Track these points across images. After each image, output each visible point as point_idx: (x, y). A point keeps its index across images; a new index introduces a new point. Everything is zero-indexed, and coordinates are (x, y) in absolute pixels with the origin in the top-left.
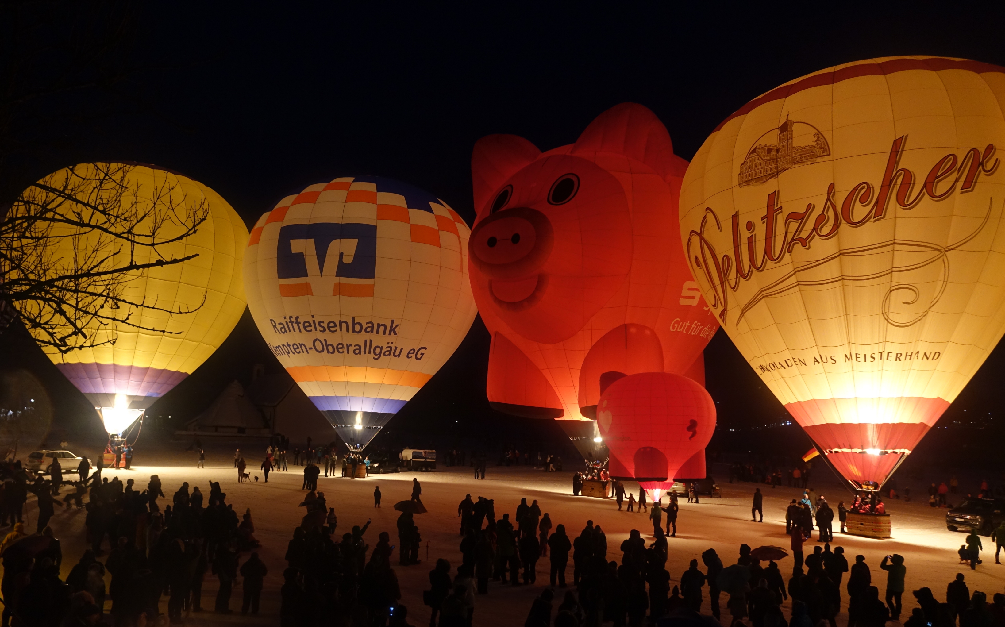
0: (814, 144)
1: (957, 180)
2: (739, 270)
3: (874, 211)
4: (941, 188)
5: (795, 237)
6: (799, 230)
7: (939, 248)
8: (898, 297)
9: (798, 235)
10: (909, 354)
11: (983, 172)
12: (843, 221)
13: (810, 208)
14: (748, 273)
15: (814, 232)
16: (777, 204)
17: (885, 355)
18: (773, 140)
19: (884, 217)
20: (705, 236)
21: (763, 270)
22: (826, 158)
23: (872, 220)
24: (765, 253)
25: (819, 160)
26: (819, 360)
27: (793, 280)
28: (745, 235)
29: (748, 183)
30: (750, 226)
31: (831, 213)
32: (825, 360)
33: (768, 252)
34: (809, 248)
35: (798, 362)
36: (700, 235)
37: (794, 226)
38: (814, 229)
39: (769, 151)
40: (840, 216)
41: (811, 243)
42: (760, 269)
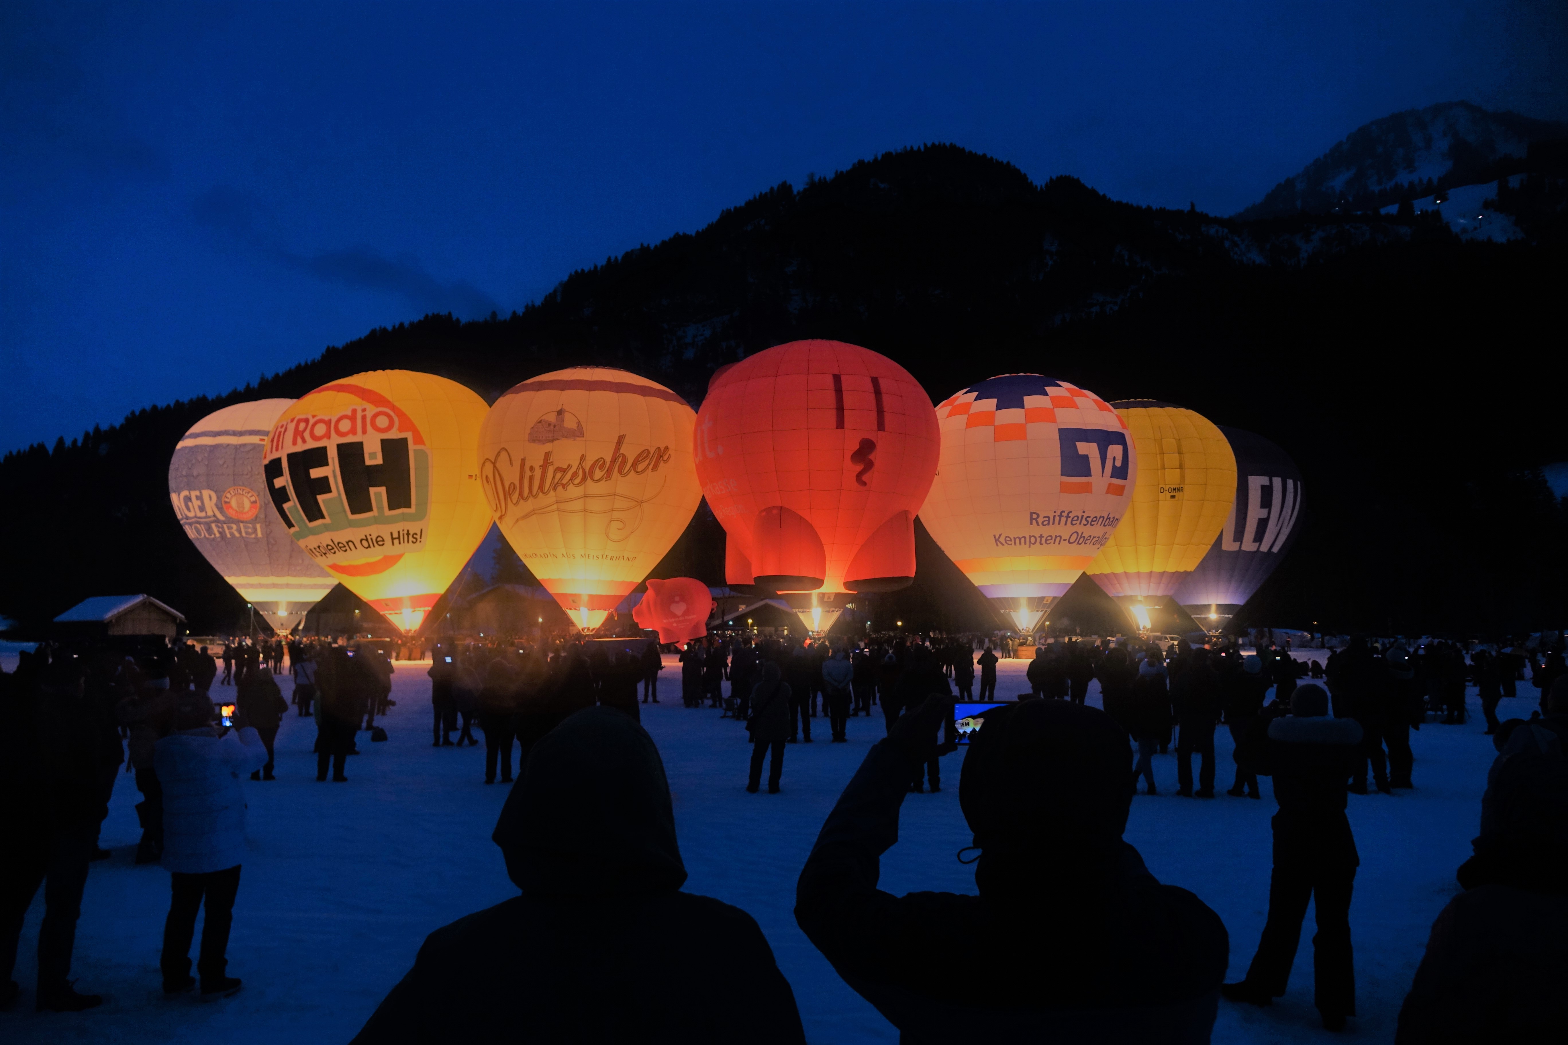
0: (576, 428)
1: (649, 464)
2: (521, 494)
3: (605, 475)
4: (640, 467)
5: (559, 482)
6: (561, 478)
7: (638, 500)
8: (614, 525)
9: (561, 481)
10: (618, 557)
11: (662, 461)
12: (589, 478)
13: (570, 466)
14: (527, 497)
15: (570, 481)
16: (550, 459)
17: (605, 556)
18: (552, 418)
19: (610, 479)
20: (498, 465)
21: (536, 498)
22: (582, 438)
23: (604, 480)
24: (539, 488)
25: (577, 439)
26: (565, 555)
27: (555, 507)
28: (528, 473)
29: (534, 441)
30: (532, 469)
31: (581, 472)
32: (569, 556)
33: (541, 487)
34: (566, 490)
35: (552, 556)
36: (494, 463)
37: (559, 475)
38: (571, 479)
39: (549, 425)
40: (587, 474)
41: (568, 488)
42: (535, 497)
